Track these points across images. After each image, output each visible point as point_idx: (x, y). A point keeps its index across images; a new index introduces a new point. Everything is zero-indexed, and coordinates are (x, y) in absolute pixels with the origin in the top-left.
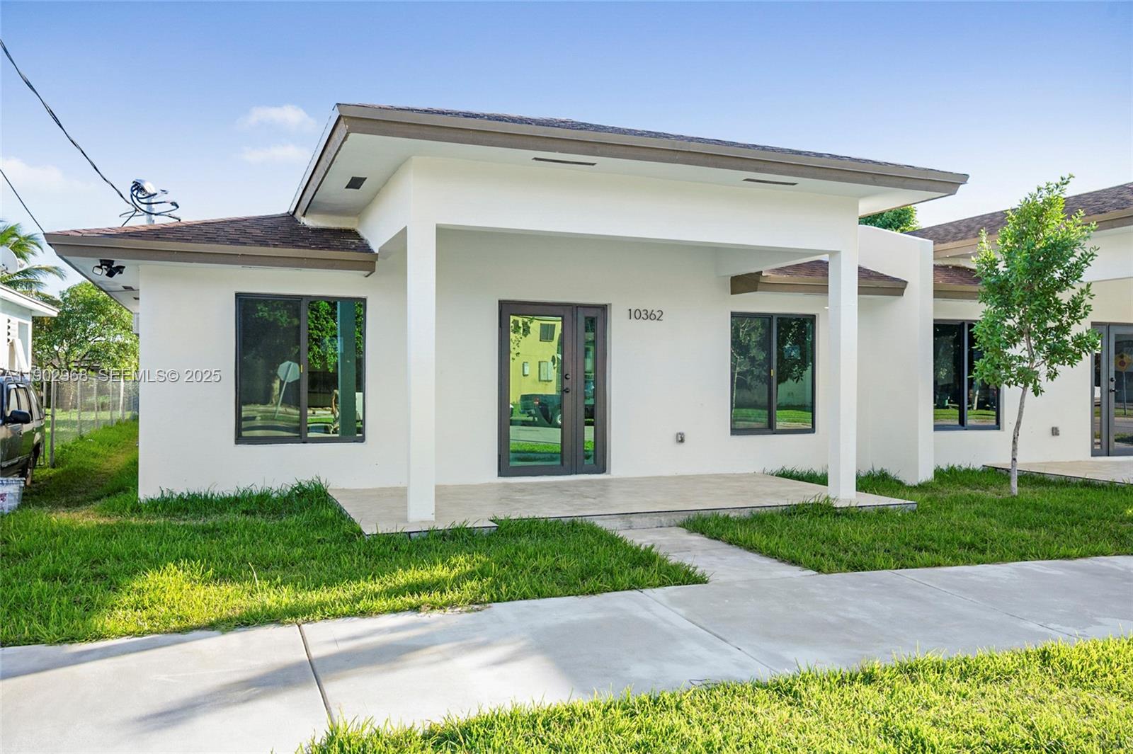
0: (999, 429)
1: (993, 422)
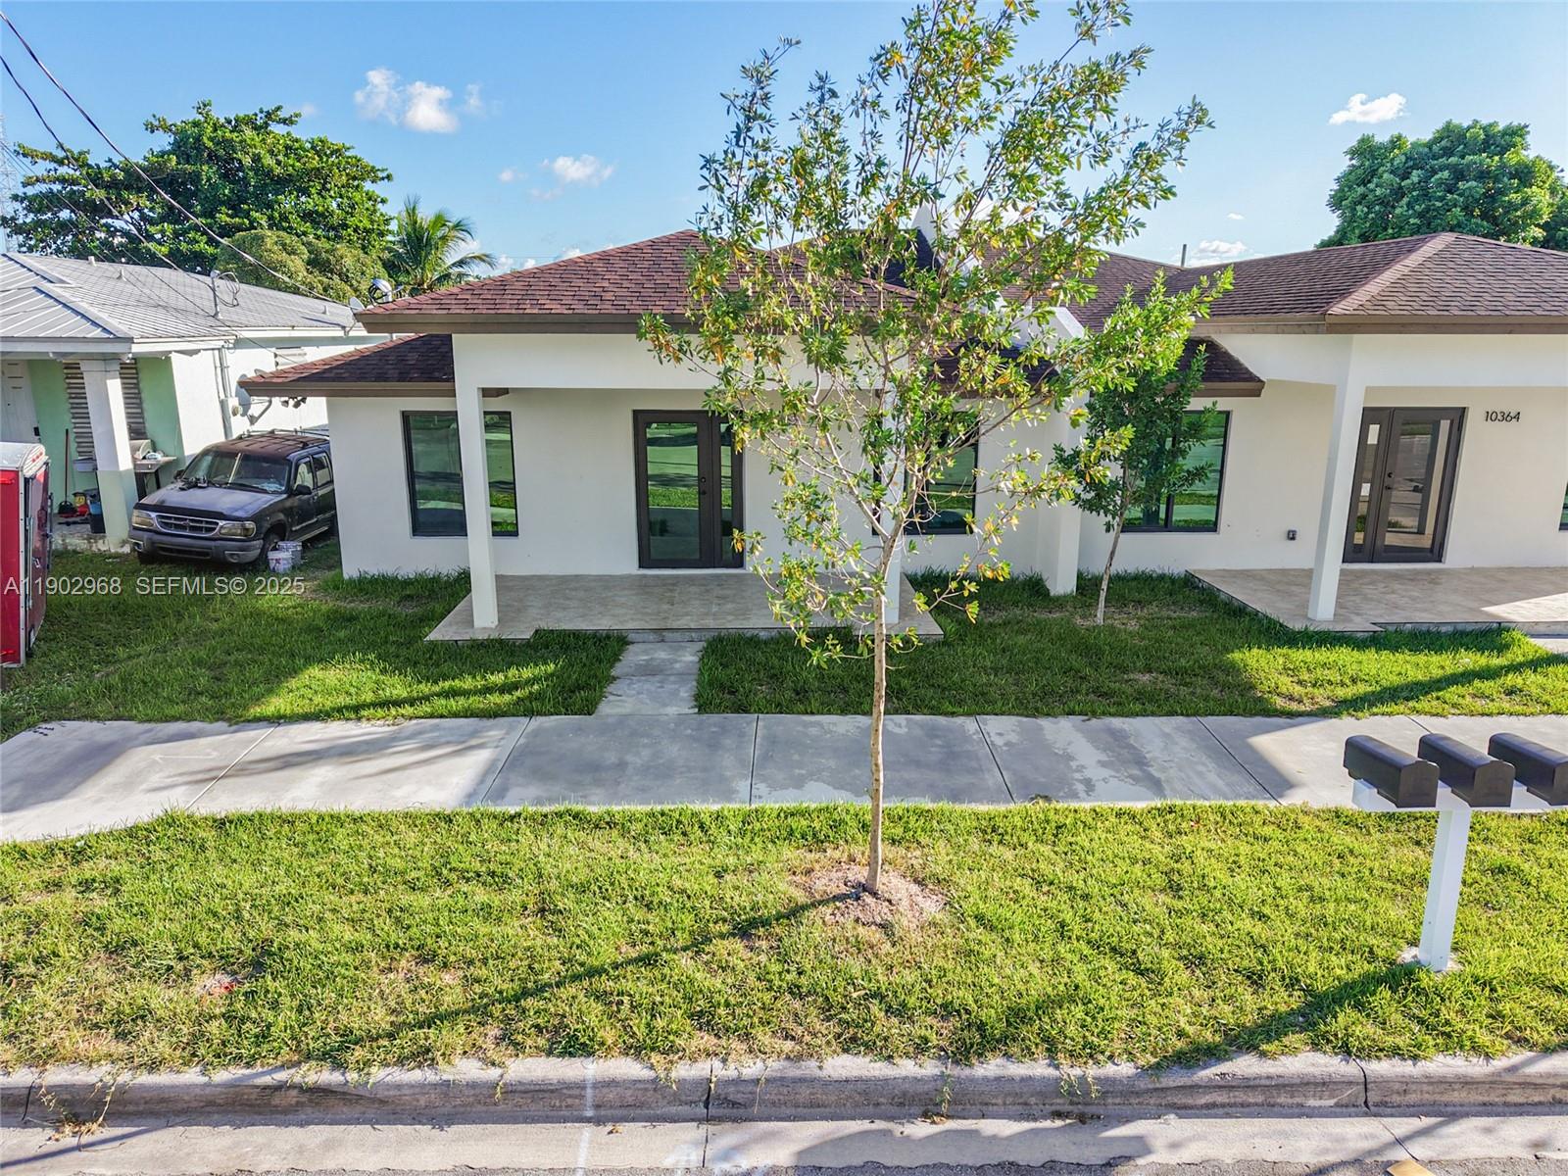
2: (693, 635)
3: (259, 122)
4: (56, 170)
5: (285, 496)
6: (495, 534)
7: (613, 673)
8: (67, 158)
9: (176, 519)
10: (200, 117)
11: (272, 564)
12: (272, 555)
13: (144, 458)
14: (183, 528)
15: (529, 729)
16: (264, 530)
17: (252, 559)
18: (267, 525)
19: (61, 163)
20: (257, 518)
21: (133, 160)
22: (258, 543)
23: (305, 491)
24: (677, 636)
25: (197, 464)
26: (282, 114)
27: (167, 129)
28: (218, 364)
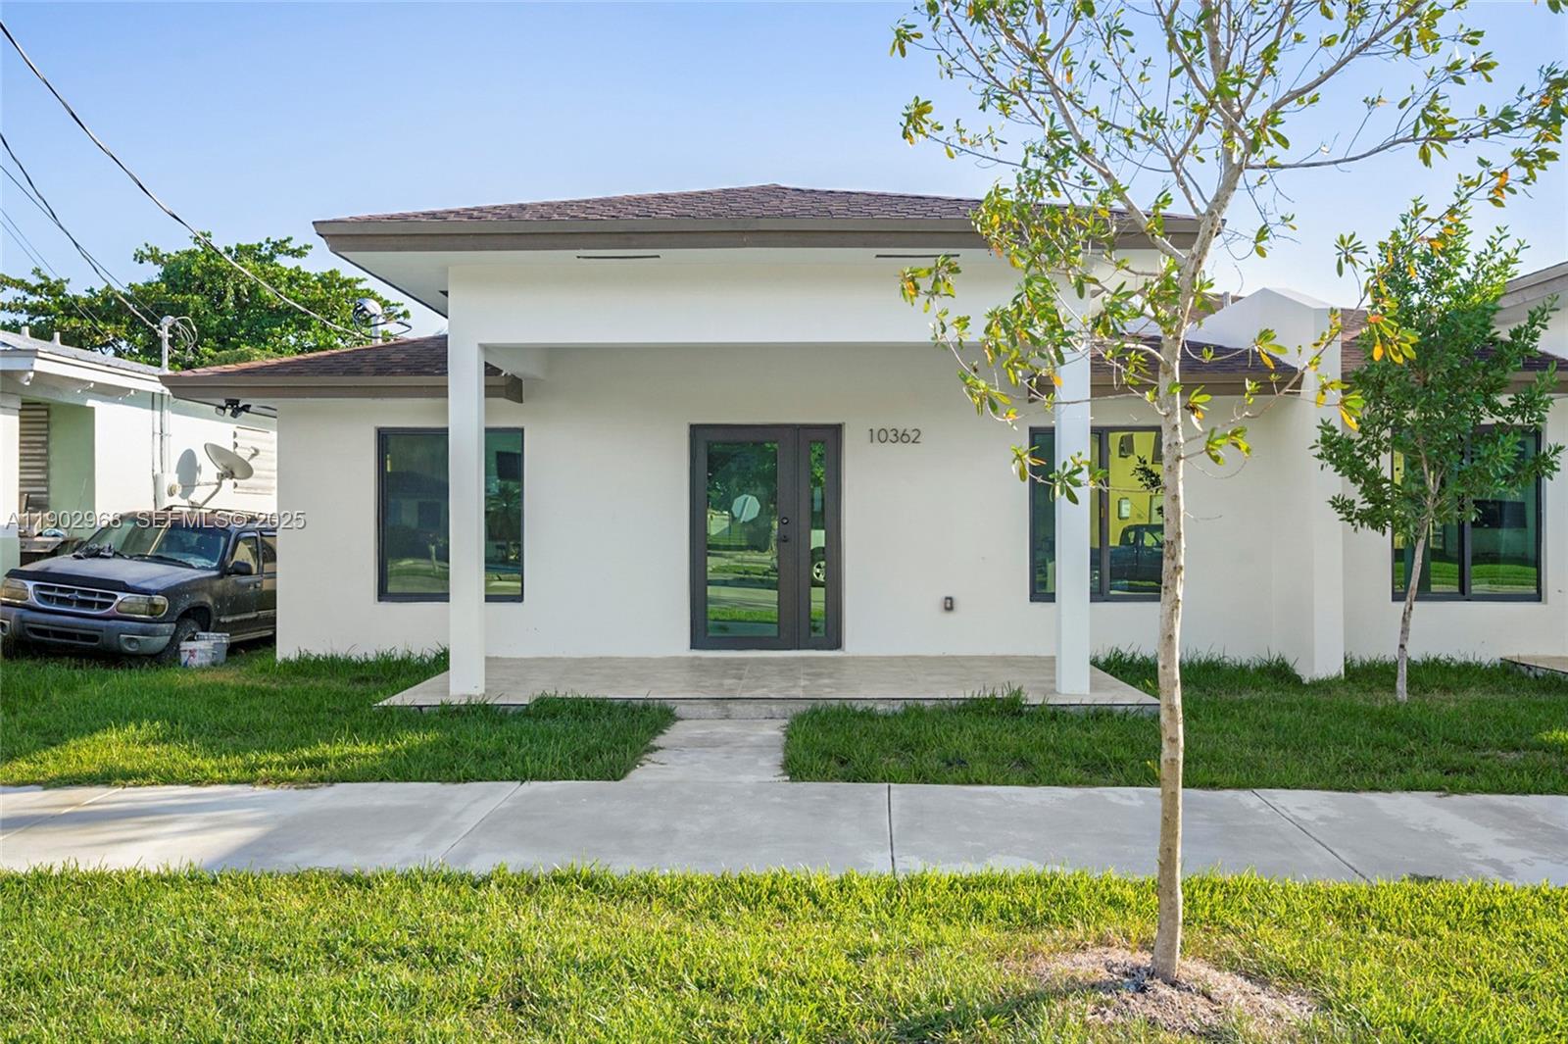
0: (1539, 600)
1: (1533, 590)
2: (774, 708)
3: (264, 253)
4: (25, 299)
5: (214, 573)
6: (489, 599)
7: (654, 743)
8: (42, 286)
9: (61, 590)
10: (198, 247)
11: (184, 657)
12: (185, 646)
13: (40, 535)
14: (68, 602)
15: (516, 794)
16: (180, 610)
17: (159, 648)
18: (183, 605)
19: (33, 291)
20: (173, 593)
21: (117, 287)
22: (168, 628)
23: (243, 569)
24: (750, 709)
25: (105, 534)
26: (291, 246)
27: (156, 259)
28: (158, 430)
